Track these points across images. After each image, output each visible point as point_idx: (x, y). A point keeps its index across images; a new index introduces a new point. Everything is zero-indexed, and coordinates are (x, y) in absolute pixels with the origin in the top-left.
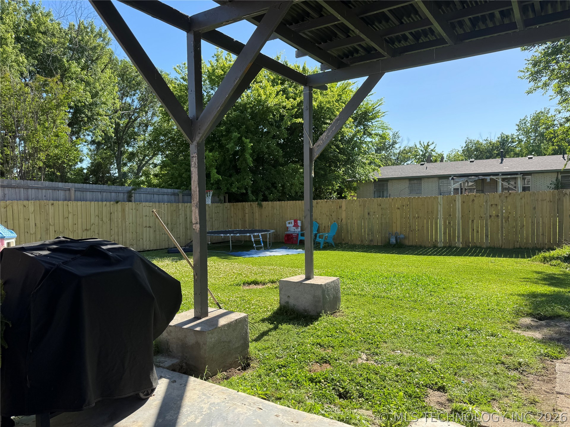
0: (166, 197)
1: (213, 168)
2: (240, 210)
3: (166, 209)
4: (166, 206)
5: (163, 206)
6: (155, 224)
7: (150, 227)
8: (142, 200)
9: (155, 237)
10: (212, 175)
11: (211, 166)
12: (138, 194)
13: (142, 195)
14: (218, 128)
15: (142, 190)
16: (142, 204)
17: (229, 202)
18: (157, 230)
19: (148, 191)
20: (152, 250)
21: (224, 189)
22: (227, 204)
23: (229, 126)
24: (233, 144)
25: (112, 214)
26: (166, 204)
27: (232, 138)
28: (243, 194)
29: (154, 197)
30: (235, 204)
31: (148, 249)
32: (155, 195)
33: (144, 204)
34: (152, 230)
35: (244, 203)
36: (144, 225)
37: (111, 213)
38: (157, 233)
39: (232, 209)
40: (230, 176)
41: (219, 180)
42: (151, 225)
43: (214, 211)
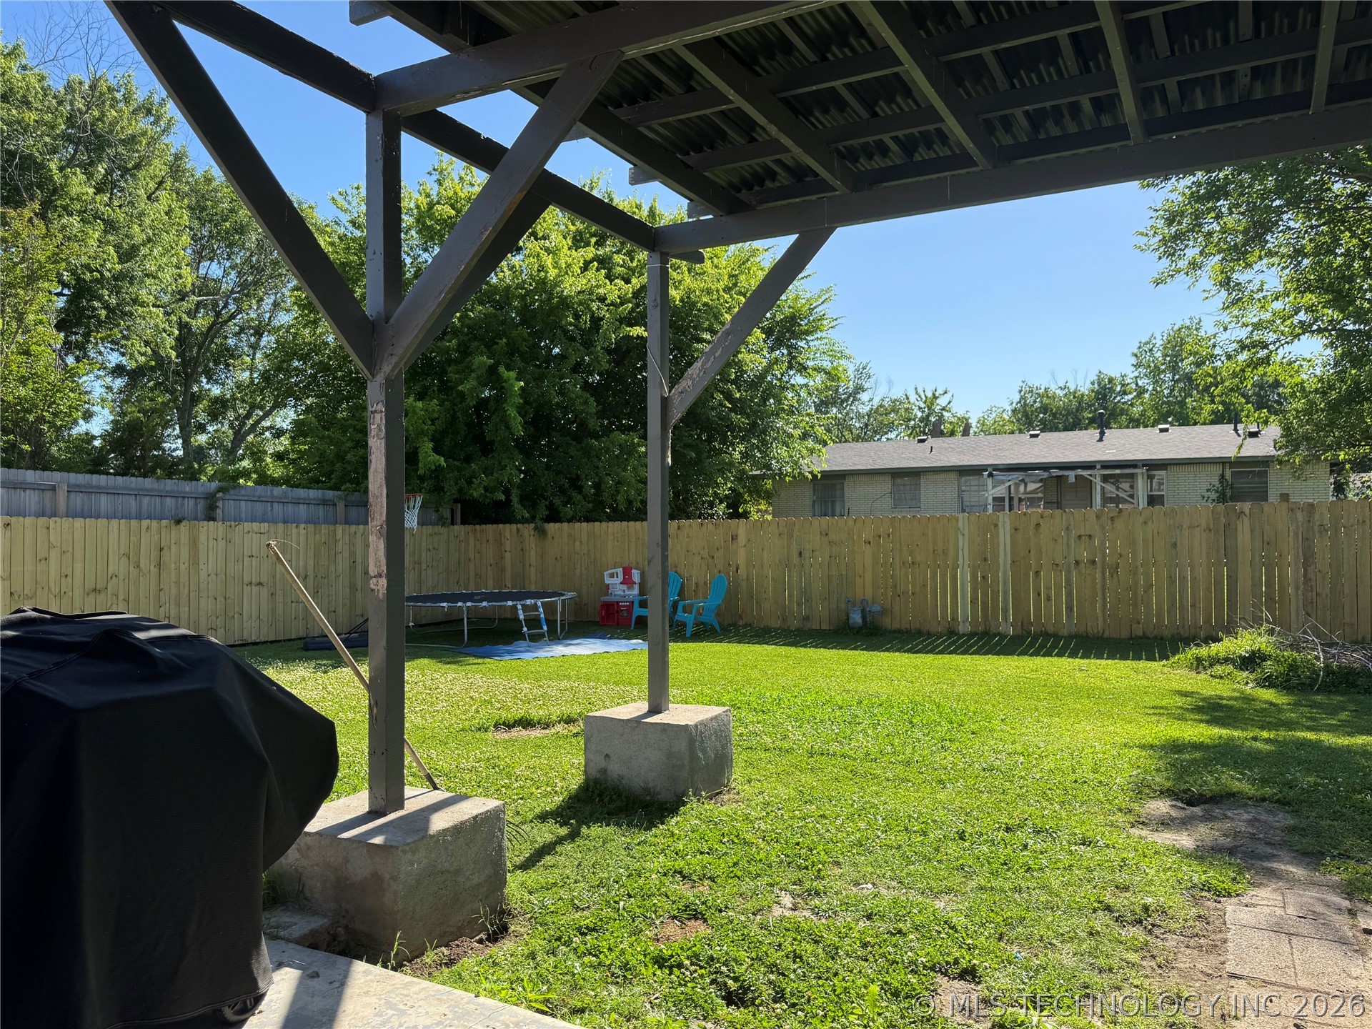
0: (302, 508)
1: (426, 439)
2: (491, 542)
3: (302, 539)
4: (302, 531)
5: (294, 531)
6: (274, 577)
7: (260, 584)
8: (243, 516)
9: (274, 610)
10: (421, 456)
11: (421, 433)
12: (232, 503)
13: (243, 503)
14: (439, 344)
15: (243, 492)
16: (241, 527)
17: (464, 522)
18: (279, 593)
19: (257, 494)
20: (266, 642)
21: (451, 489)
22: (459, 529)
23: (466, 338)
24: (475, 383)
25: (165, 552)
26: (302, 526)
27: (474, 367)
28: (498, 504)
29: (272, 510)
30: (478, 527)
31: (254, 639)
32: (276, 505)
33: (247, 526)
34: (265, 592)
35: (501, 526)
36: (246, 581)
37: (161, 549)
38: (279, 598)
39: (472, 541)
40: (468, 459)
41: (439, 469)
42: (264, 580)
43: (424, 544)
